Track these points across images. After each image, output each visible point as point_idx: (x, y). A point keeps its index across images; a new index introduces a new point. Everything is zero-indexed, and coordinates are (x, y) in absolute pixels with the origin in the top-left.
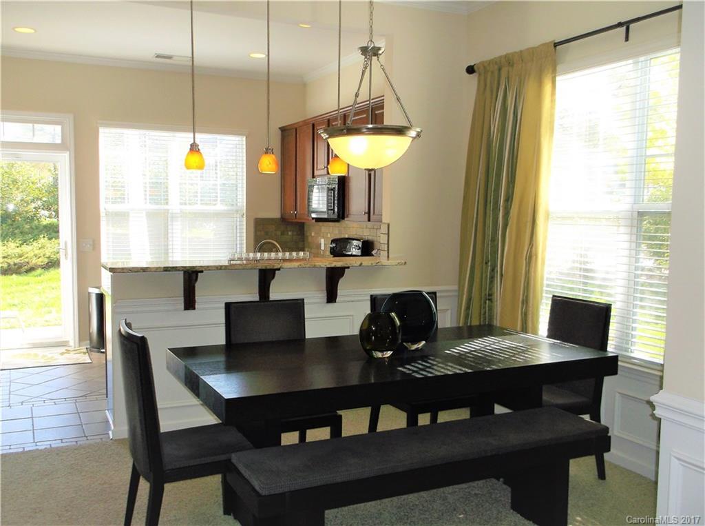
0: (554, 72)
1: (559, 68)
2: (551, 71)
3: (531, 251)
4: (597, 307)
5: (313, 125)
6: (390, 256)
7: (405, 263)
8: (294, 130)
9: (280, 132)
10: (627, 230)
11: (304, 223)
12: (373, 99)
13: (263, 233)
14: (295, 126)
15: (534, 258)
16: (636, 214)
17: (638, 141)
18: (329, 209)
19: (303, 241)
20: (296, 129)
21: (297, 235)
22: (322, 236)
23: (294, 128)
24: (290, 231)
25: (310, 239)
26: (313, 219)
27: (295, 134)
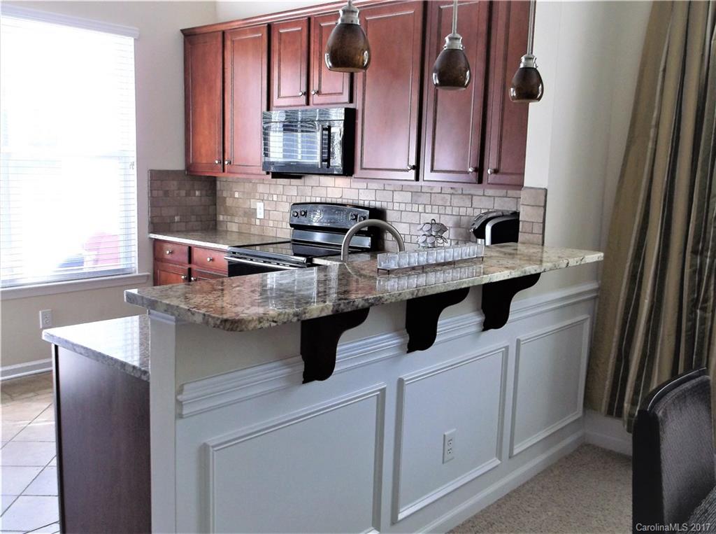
8: (221, 34)
9: (181, 36)
11: (215, 177)
13: (161, 193)
14: (223, 28)
18: (323, 160)
19: (215, 205)
20: (224, 33)
21: (207, 196)
22: (258, 198)
23: (219, 31)
24: (198, 190)
25: (229, 202)
26: (268, 173)
27: (220, 39)
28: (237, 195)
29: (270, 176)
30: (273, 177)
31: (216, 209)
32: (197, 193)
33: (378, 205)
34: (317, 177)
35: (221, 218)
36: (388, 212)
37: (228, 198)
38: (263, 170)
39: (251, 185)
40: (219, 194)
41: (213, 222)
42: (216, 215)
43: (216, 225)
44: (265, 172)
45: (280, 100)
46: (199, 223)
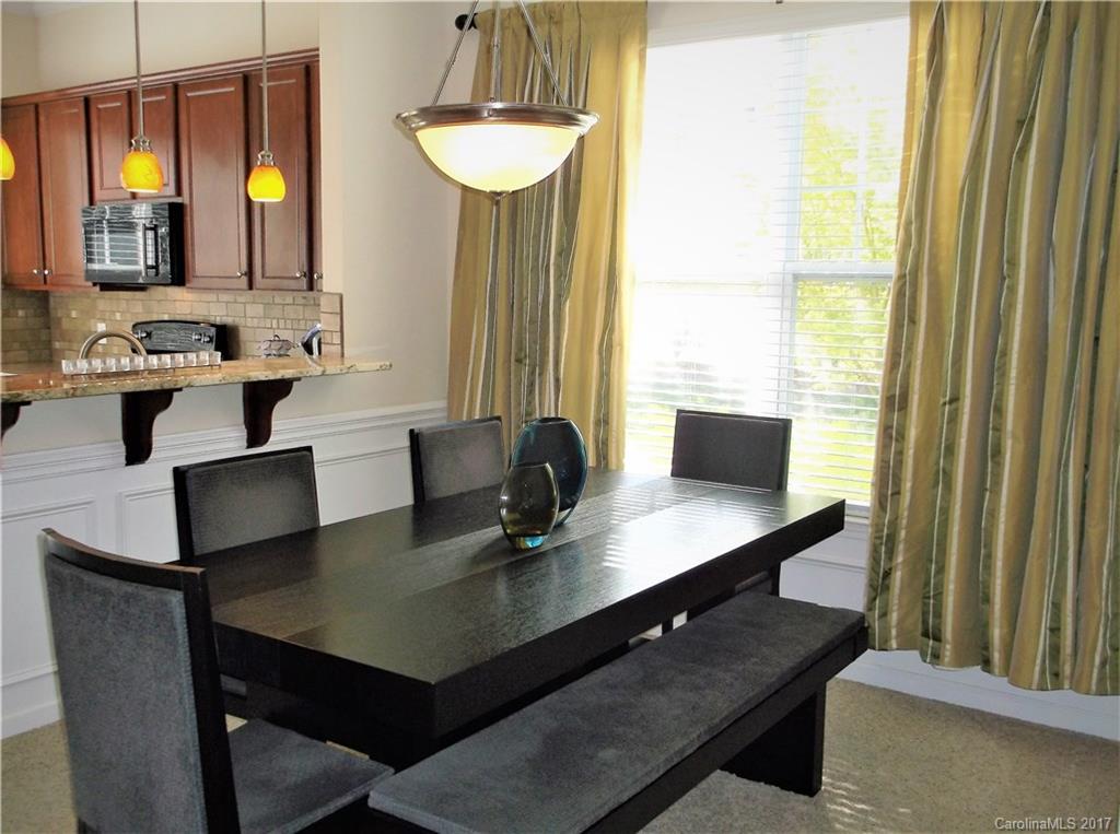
0: (643, 39)
1: (650, 34)
2: (637, 40)
3: (610, 339)
4: (766, 425)
5: (87, 101)
6: (346, 355)
7: (391, 366)
8: (33, 107)
10: (777, 302)
12: (268, 57)
14: (36, 100)
15: (616, 350)
16: (789, 279)
17: (791, 164)
18: (148, 267)
19: (49, 328)
20: (37, 106)
21: (35, 316)
22: (98, 316)
23: (30, 104)
24: (23, 309)
25: (65, 324)
26: (95, 284)
27: (32, 115)
28: (74, 314)
29: (98, 288)
30: (101, 290)
31: (50, 333)
32: (21, 313)
33: (229, 321)
34: (161, 288)
35: (57, 345)
36: (241, 329)
37: (64, 320)
38: (87, 280)
39: (89, 301)
40: (52, 312)
41: (47, 352)
42: (50, 341)
43: (51, 355)
44: (90, 284)
45: (104, 192)
46: (25, 352)
